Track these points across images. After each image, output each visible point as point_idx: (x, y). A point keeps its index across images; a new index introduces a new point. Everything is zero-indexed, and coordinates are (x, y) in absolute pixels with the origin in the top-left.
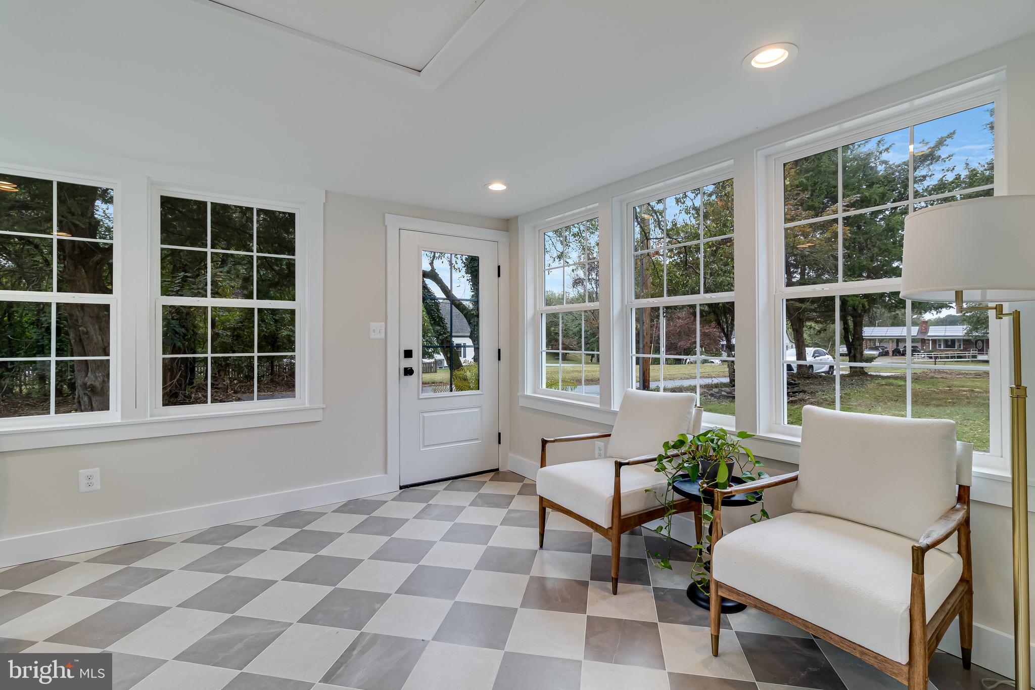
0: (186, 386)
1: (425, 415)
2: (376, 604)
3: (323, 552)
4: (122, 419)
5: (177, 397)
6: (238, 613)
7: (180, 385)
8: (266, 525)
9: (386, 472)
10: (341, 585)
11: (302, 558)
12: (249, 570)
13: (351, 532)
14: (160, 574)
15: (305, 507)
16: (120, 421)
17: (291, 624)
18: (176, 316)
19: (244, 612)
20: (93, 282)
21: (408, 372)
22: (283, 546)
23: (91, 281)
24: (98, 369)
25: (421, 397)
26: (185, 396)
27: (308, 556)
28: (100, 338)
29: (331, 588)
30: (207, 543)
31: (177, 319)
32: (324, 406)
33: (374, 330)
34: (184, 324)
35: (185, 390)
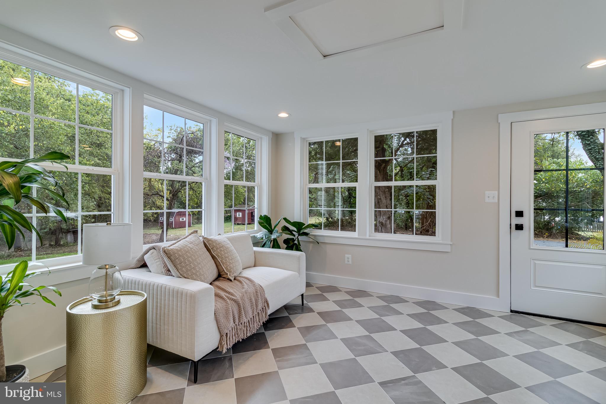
0: (433, 227)
1: (537, 262)
2: (434, 367)
3: (429, 328)
4: (358, 236)
5: (428, 232)
6: (372, 335)
7: (430, 226)
8: (414, 303)
9: (498, 296)
10: (424, 348)
11: (417, 325)
12: (390, 320)
13: (454, 324)
14: (360, 306)
15: (439, 301)
16: (357, 237)
17: (387, 351)
18: (428, 190)
19: (374, 336)
20: (383, 176)
21: (519, 227)
22: (412, 316)
23: (382, 176)
24: (384, 215)
25: (532, 248)
26: (432, 232)
27: (421, 326)
28: (385, 201)
29: (419, 346)
30: (384, 301)
31: (428, 191)
32: (451, 243)
33: (488, 196)
34: (432, 194)
35: (433, 229)
